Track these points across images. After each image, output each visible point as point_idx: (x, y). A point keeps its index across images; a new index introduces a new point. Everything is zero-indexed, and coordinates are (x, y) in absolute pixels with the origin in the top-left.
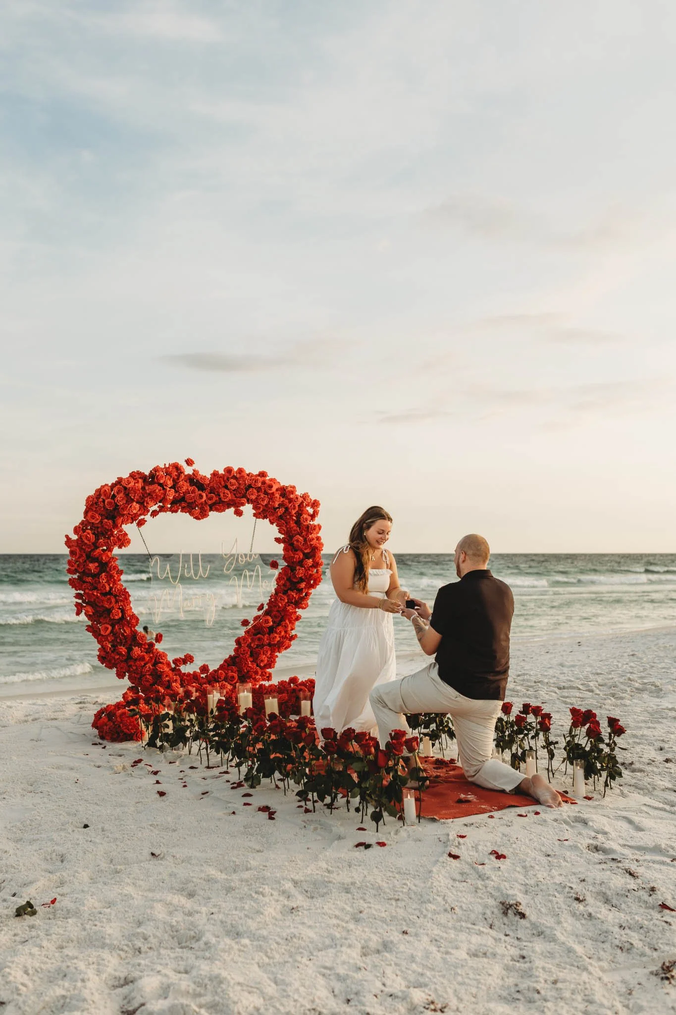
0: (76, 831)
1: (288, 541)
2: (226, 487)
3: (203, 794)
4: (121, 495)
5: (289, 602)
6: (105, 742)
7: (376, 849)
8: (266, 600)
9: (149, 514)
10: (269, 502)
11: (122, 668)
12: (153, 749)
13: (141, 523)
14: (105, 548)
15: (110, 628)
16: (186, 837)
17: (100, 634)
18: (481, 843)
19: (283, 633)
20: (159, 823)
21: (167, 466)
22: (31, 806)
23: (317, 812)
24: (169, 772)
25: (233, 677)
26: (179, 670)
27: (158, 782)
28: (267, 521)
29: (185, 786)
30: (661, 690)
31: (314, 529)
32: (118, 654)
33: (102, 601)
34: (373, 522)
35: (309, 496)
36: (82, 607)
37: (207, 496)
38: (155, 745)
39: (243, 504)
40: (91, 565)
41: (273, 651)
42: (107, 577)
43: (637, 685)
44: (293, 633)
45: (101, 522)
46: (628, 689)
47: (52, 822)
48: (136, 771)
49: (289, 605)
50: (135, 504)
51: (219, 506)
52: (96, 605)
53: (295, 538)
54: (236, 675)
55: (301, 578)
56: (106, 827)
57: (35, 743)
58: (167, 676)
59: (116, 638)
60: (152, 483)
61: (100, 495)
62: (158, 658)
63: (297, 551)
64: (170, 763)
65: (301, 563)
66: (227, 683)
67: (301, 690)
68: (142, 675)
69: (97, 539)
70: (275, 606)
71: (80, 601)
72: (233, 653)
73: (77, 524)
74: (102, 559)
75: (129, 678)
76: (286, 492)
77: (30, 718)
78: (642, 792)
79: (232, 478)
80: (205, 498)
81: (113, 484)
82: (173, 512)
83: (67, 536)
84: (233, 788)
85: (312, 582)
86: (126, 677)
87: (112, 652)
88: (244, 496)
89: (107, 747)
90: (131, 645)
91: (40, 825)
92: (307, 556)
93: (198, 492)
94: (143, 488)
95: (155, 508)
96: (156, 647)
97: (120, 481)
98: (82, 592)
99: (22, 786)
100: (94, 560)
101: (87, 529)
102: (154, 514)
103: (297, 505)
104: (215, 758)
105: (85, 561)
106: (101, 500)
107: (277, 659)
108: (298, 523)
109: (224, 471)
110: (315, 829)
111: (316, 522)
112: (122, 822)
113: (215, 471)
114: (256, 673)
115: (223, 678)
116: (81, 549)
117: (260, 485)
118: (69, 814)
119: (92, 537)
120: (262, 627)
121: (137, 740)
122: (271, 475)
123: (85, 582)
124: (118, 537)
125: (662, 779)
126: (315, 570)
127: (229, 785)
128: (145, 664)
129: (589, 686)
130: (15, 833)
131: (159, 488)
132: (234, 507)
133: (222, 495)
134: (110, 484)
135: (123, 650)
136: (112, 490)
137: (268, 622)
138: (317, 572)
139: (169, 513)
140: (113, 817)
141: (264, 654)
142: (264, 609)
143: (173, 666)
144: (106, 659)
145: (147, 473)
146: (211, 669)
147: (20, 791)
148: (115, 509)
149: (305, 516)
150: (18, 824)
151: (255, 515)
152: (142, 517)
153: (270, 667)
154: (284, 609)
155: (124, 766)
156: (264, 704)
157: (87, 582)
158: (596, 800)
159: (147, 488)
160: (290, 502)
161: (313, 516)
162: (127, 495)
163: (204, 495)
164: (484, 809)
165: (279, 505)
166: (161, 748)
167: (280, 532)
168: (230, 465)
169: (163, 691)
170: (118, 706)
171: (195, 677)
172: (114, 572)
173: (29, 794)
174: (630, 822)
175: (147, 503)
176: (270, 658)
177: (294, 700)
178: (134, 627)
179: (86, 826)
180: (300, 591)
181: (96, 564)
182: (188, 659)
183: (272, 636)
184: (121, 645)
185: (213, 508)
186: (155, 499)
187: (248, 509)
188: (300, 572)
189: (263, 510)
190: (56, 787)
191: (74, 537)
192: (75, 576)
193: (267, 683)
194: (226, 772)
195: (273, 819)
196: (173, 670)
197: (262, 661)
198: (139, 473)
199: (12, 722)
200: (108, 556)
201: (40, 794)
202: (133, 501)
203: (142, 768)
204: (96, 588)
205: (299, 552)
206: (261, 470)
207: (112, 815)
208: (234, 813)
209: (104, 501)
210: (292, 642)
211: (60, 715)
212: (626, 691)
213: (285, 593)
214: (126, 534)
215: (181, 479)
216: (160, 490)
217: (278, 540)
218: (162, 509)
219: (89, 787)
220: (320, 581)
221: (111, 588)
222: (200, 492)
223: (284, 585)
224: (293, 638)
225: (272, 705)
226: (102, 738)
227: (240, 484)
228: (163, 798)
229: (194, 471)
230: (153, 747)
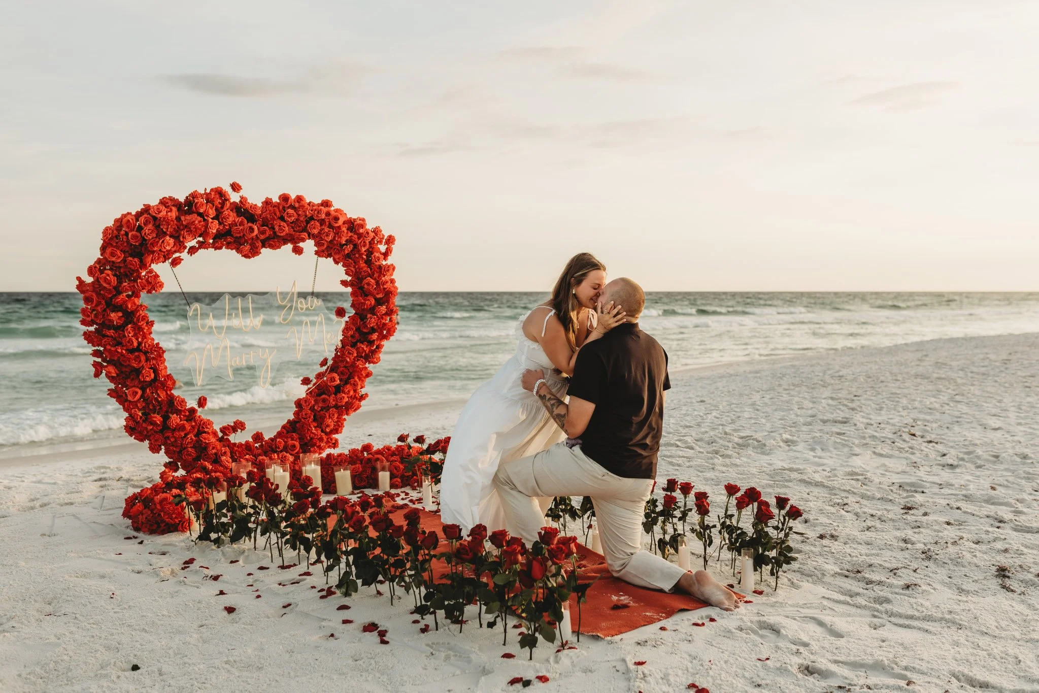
0: (122, 678)
1: (357, 284)
2: (282, 219)
3: (284, 607)
4: (150, 226)
5: (359, 356)
6: (141, 535)
7: (537, 686)
8: (330, 355)
9: (186, 250)
10: (335, 237)
11: (156, 441)
12: (205, 543)
13: (176, 262)
14: (130, 293)
15: (140, 392)
16: (278, 678)
17: (127, 400)
18: (670, 671)
19: (352, 393)
20: (237, 659)
21: (208, 191)
22: (53, 639)
23: (441, 630)
24: (233, 575)
25: (294, 446)
26: (228, 440)
27: (222, 593)
28: (330, 260)
29: (259, 597)
30: (765, 445)
31: (388, 270)
32: (151, 424)
33: (129, 359)
34: (584, 275)
35: (381, 231)
36: (102, 367)
37: (258, 229)
38: (208, 539)
39: (303, 240)
40: (113, 315)
41: (340, 414)
42: (134, 329)
43: (736, 440)
44: (363, 391)
45: (124, 261)
46: (730, 445)
47: (86, 663)
48: (191, 577)
49: (358, 360)
50: (168, 238)
51: (274, 241)
52: (121, 364)
53: (366, 281)
54: (297, 444)
55: (372, 328)
56: (165, 668)
57: (47, 539)
58: (213, 448)
59: (148, 405)
60: (190, 212)
61: (121, 226)
62: (202, 427)
63: (367, 296)
64: (232, 562)
65: (372, 311)
66: (288, 455)
67: (378, 459)
68: (183, 448)
69: (120, 282)
70: (342, 361)
71: (99, 360)
72: (292, 417)
73: (92, 264)
74: (127, 307)
75: (165, 453)
76: (354, 226)
77: (37, 504)
78: (810, 579)
79: (288, 208)
80: (256, 231)
81: (137, 212)
82: (216, 248)
83: (79, 279)
84: (322, 597)
85: (385, 332)
86: (163, 451)
87: (144, 421)
88: (304, 230)
89: (145, 542)
90: (167, 412)
91: (69, 670)
92: (379, 302)
93: (248, 225)
94: (178, 219)
95: (193, 243)
96: (198, 414)
97: (147, 209)
98: (102, 349)
99: (37, 605)
100: (116, 308)
101: (105, 269)
102: (193, 250)
103: (367, 242)
104: (290, 554)
105: (105, 310)
106: (123, 232)
107: (345, 423)
108: (369, 262)
109: (280, 198)
110: (447, 658)
111: (390, 261)
112: (186, 660)
113: (267, 198)
114: (321, 439)
115: (281, 448)
116: (98, 294)
117: (323, 216)
118: (108, 648)
119: (114, 280)
120: (326, 385)
121: (183, 531)
122: (336, 205)
123: (105, 336)
124: (147, 280)
125: (827, 561)
126: (388, 318)
127: (315, 594)
128: (186, 435)
129: (686, 442)
130: (35, 684)
131: (199, 218)
132: (292, 243)
133: (277, 228)
134: (134, 213)
135: (158, 419)
136: (137, 220)
137: (335, 381)
138: (391, 320)
139: (211, 250)
140: (171, 652)
141: (330, 417)
142: (328, 364)
143: (220, 435)
144: (134, 429)
145: (182, 199)
146: (266, 438)
147: (35, 613)
148: (141, 244)
149: (377, 255)
150: (38, 669)
151: (317, 253)
152: (177, 255)
153: (337, 433)
154: (353, 364)
155: (172, 570)
156: (334, 476)
157: (108, 336)
158: (767, 595)
159: (183, 218)
160: (359, 238)
161: (386, 255)
162: (157, 227)
163: (256, 228)
164: (650, 617)
165: (346, 241)
166: (217, 542)
167: (347, 273)
168: (286, 192)
169: (211, 467)
170: (156, 489)
171: (247, 447)
172: (142, 323)
173: (48, 618)
174: (821, 624)
175: (184, 237)
176: (337, 422)
177: (369, 471)
178: (171, 390)
179: (135, 668)
180: (371, 343)
181: (120, 314)
182: (239, 426)
183: (339, 396)
184: (154, 413)
185: (267, 246)
186: (194, 234)
187: (309, 246)
188: (372, 321)
189: (328, 247)
190: (85, 605)
191: (89, 280)
192: (92, 329)
193: (335, 452)
194: (308, 574)
195: (387, 643)
196: (221, 440)
197: (328, 426)
198: (172, 199)
199: (13, 510)
200: (135, 304)
201: (63, 617)
202: (165, 234)
203: (197, 572)
204: (119, 344)
205: (369, 298)
206: (325, 199)
207: (170, 648)
208: (332, 635)
209: (127, 234)
210: (363, 403)
211: (75, 498)
212: (728, 447)
213: (354, 345)
214: (157, 276)
215: (225, 208)
216: (200, 222)
217: (344, 283)
218: (202, 245)
219: (131, 604)
220: (394, 332)
221: (140, 344)
222: (250, 224)
223: (352, 336)
224: (363, 397)
225: (343, 477)
226: (137, 529)
227: (299, 215)
228: (233, 615)
229: (242, 197)
230: (206, 540)
